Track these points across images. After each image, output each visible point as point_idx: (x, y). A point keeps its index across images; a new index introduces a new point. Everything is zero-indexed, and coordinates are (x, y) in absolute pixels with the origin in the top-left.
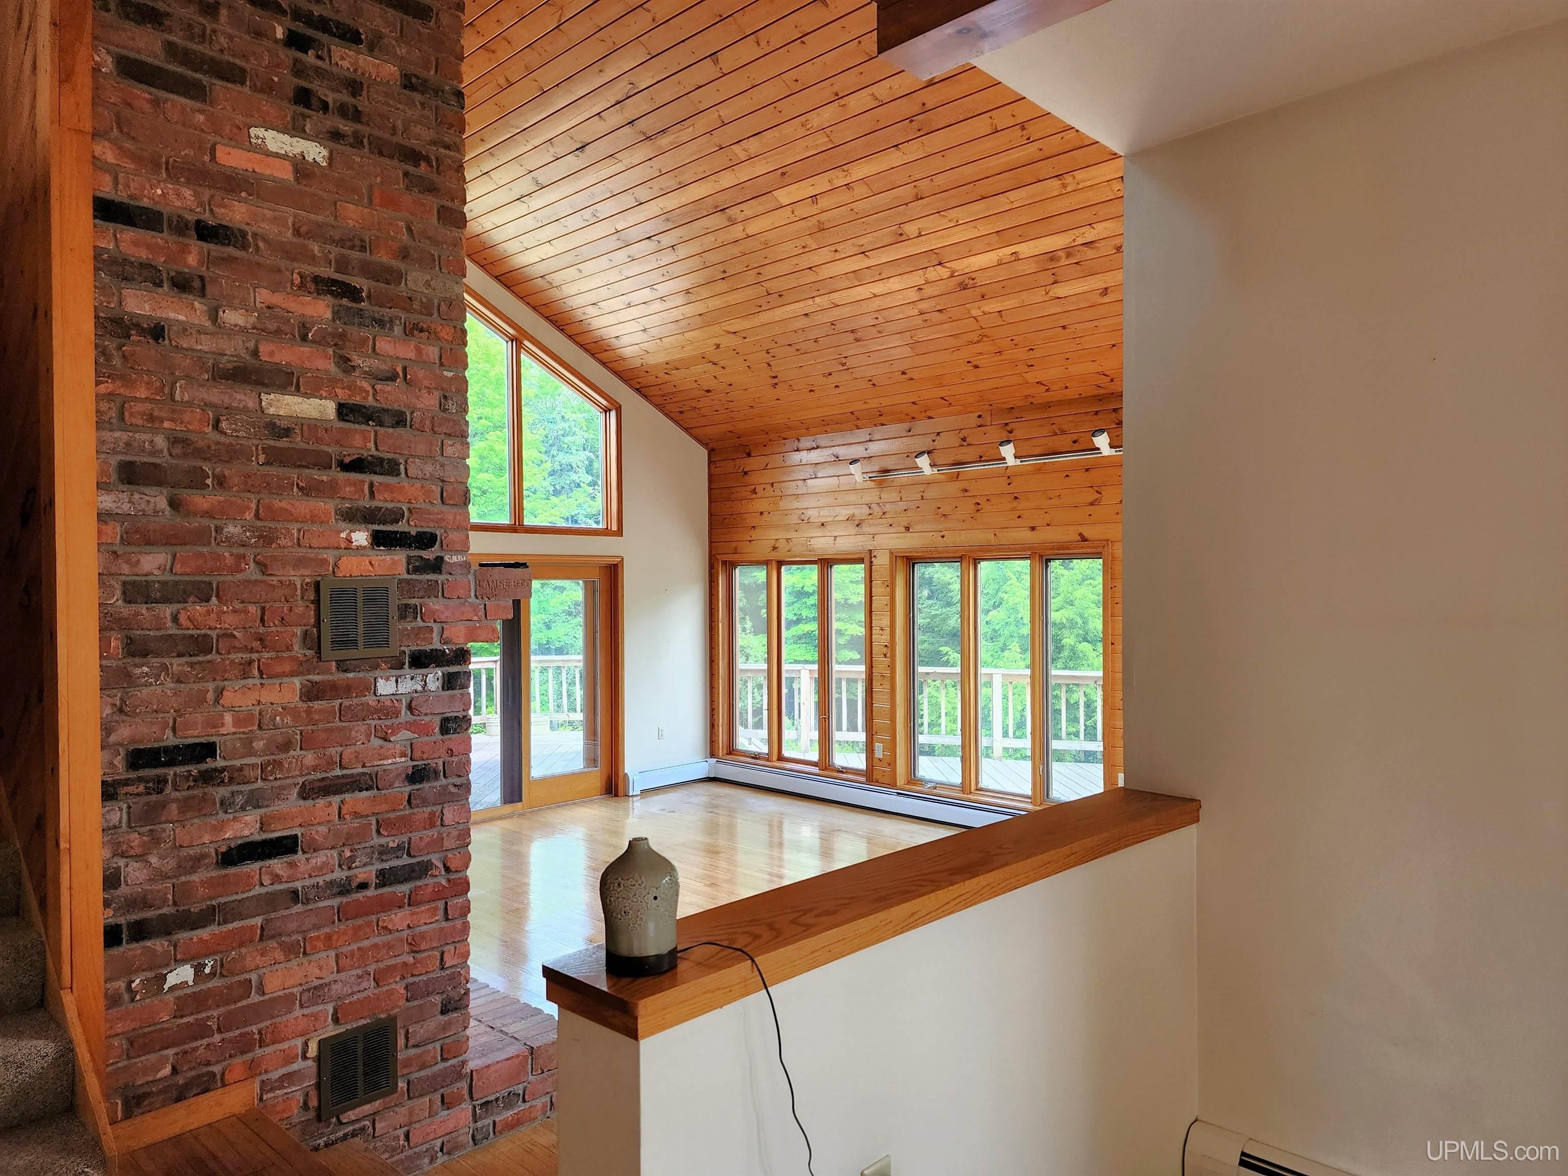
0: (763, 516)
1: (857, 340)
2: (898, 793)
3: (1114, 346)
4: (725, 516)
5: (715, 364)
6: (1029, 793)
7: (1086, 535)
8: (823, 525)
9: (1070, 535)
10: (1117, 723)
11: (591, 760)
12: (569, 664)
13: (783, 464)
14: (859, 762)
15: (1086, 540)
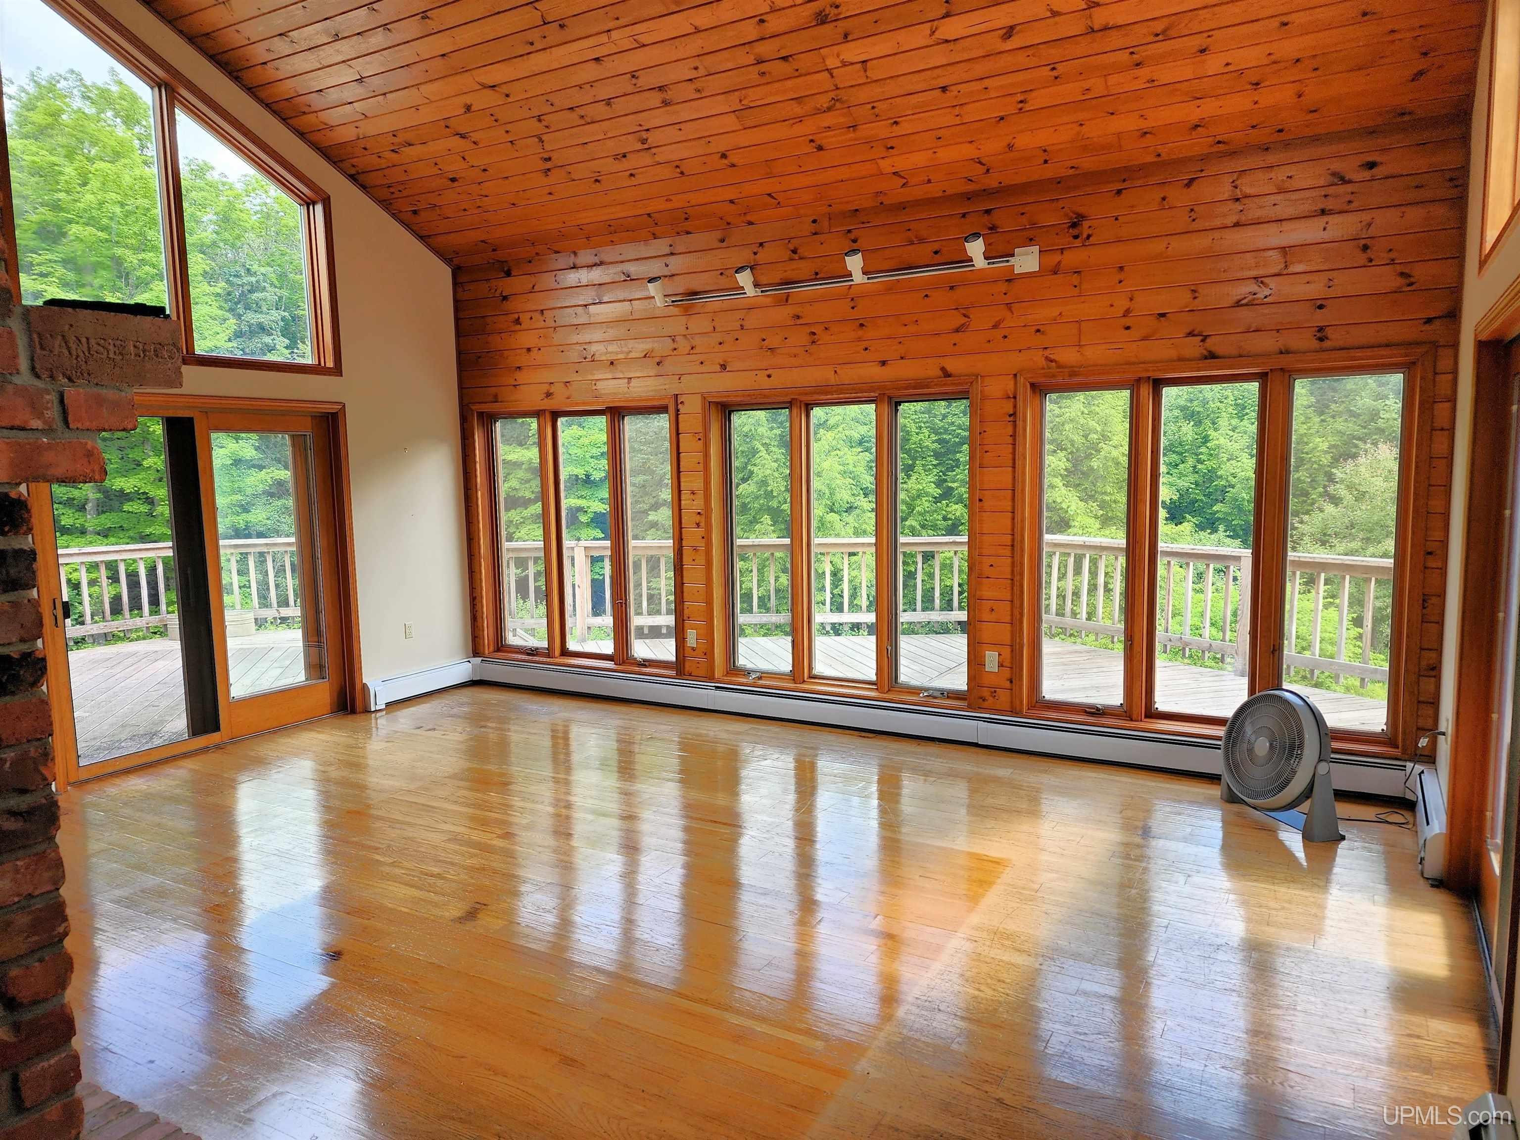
0: (531, 353)
1: (666, 103)
2: (717, 687)
3: (1002, 118)
4: (479, 355)
5: (463, 136)
6: (874, 678)
7: (949, 368)
8: (612, 363)
9: (929, 369)
10: (984, 593)
11: (315, 667)
12: (276, 549)
13: (554, 285)
14: (666, 650)
15: (950, 376)
